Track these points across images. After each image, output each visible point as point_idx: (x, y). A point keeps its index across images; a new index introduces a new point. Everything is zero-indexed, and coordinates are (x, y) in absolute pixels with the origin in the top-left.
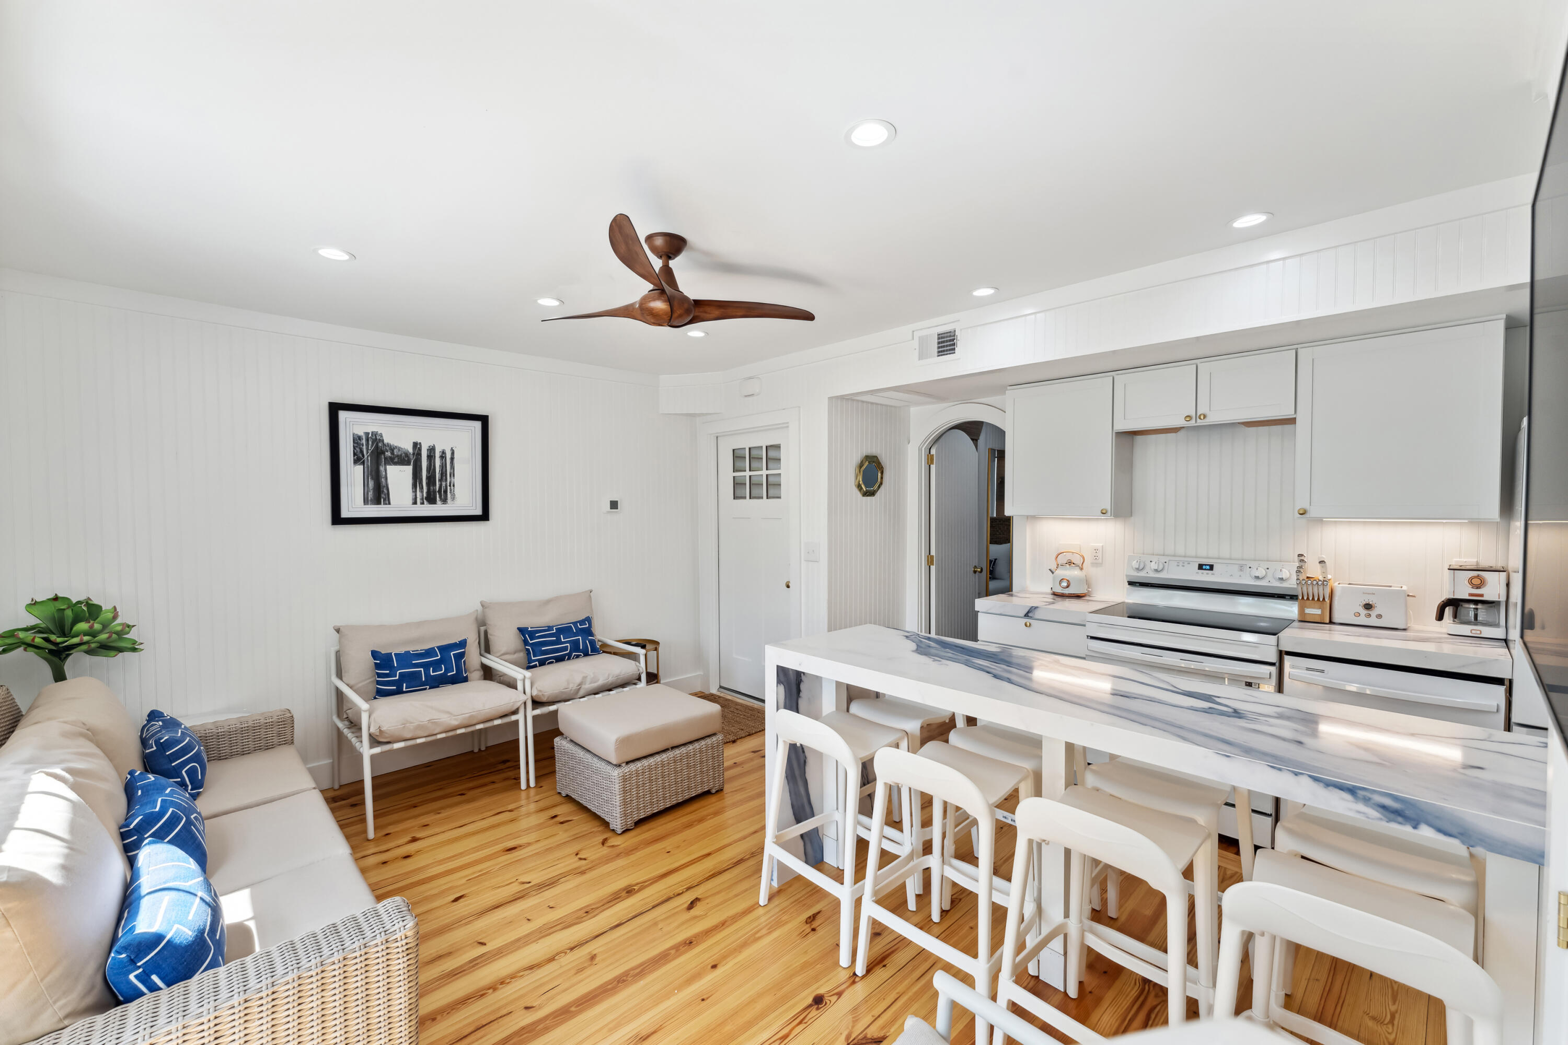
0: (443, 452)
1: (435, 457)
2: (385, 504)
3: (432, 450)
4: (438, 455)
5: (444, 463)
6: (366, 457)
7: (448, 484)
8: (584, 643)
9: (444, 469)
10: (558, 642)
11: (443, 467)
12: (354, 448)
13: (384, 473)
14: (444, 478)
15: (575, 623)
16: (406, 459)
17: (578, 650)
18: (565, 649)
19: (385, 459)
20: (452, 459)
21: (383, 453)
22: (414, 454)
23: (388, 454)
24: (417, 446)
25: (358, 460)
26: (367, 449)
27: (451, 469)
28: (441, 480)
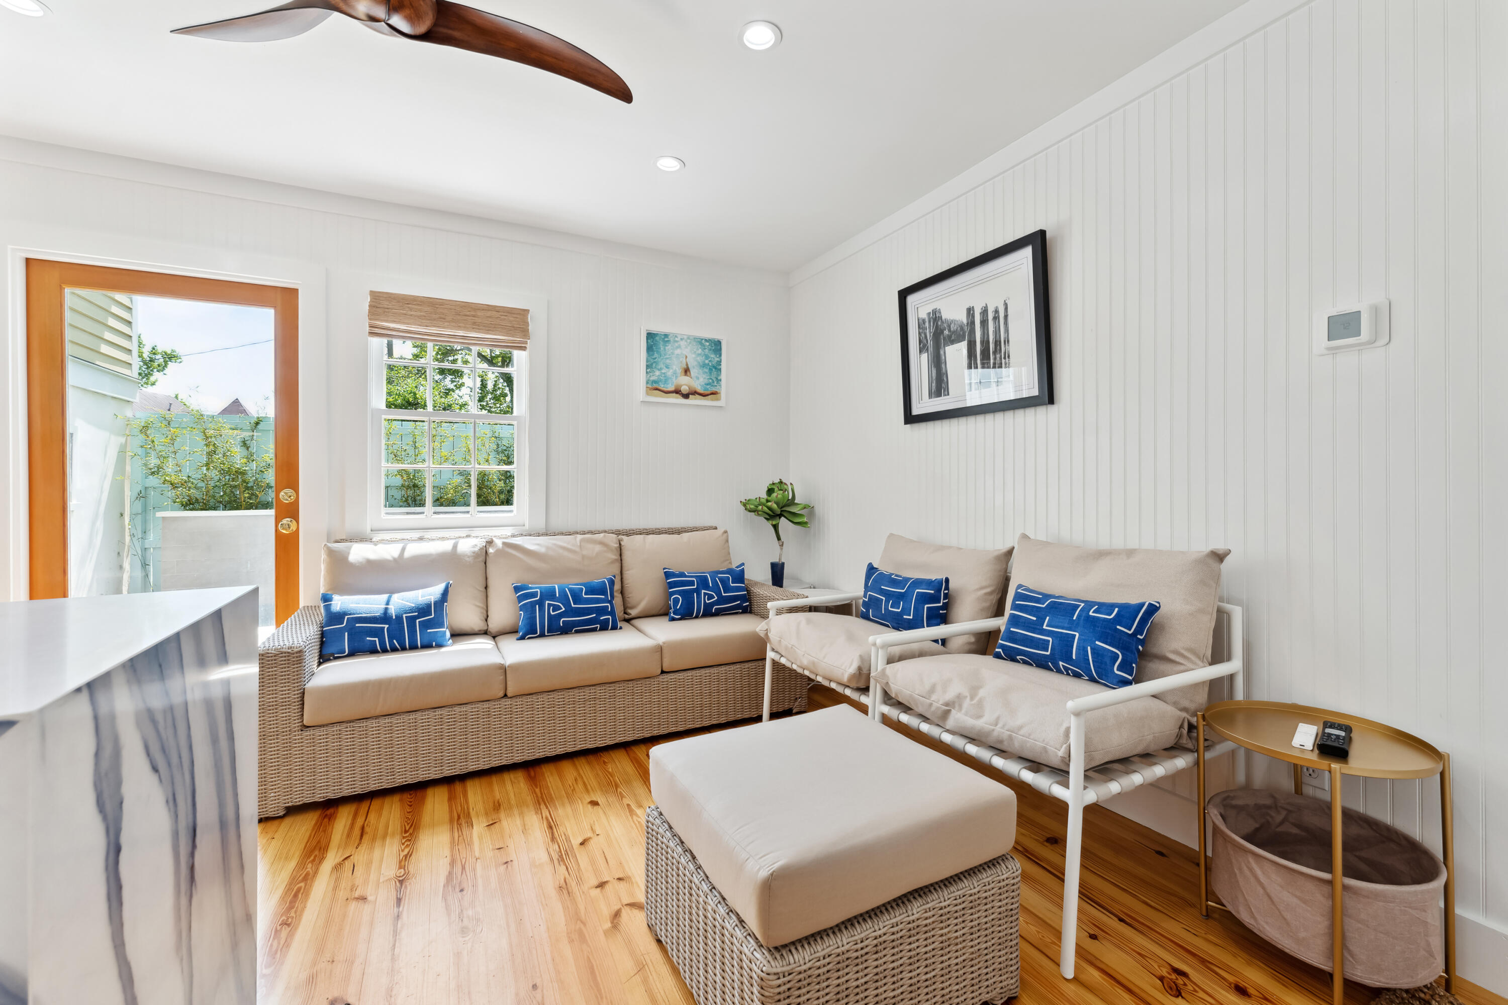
0: (996, 311)
1: (988, 320)
2: (945, 395)
3: (985, 312)
4: (991, 316)
5: (997, 327)
6: (929, 342)
7: (1003, 356)
8: (1082, 650)
9: (998, 335)
10: (1036, 627)
11: (997, 331)
12: (919, 333)
13: (943, 358)
14: (998, 348)
15: (1089, 604)
16: (961, 333)
17: (1068, 658)
18: (1043, 645)
19: (944, 339)
20: (1006, 317)
21: (942, 332)
22: (968, 324)
23: (946, 332)
24: (970, 311)
25: (922, 349)
26: (930, 332)
27: (1005, 333)
28: (995, 353)
